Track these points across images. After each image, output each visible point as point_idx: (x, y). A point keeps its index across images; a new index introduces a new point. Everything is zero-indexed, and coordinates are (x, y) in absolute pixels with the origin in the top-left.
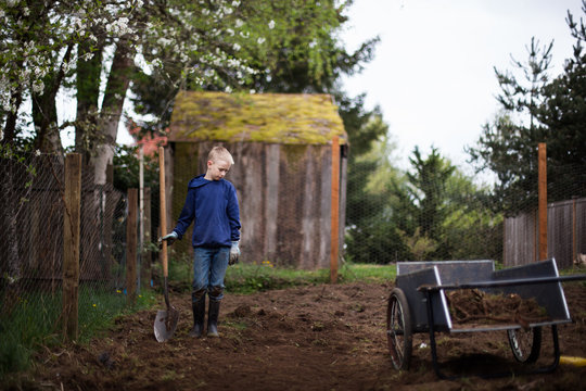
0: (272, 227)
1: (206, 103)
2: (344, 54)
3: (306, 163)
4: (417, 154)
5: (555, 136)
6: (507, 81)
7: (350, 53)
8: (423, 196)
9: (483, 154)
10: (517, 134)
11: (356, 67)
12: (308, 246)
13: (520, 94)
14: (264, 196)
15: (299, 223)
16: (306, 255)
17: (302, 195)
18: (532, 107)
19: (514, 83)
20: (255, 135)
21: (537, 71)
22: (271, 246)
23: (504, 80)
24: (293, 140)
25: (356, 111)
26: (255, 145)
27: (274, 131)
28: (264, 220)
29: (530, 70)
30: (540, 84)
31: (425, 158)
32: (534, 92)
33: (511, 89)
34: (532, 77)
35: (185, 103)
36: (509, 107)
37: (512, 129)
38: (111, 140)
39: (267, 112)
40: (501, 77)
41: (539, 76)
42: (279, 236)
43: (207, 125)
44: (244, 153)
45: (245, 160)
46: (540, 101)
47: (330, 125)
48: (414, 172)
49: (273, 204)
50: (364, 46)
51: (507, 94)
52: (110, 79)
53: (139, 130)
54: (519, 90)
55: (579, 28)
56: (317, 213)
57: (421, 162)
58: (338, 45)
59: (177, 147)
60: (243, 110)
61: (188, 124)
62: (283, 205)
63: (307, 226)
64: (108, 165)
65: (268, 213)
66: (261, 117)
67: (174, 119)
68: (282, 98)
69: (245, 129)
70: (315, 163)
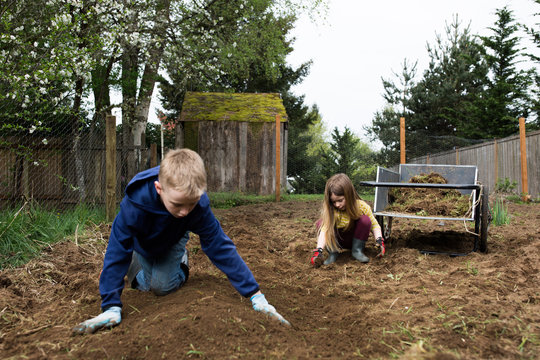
0: (243, 172)
1: (203, 98)
2: (291, 70)
3: (263, 133)
4: (336, 131)
5: (418, 117)
6: (389, 85)
7: (295, 70)
8: (339, 157)
9: (374, 130)
10: (396, 117)
11: (299, 80)
12: (265, 183)
13: (397, 94)
14: (238, 154)
15: (259, 169)
16: (264, 188)
17: (261, 153)
18: (404, 101)
19: (394, 86)
20: (233, 116)
21: (407, 79)
22: (242, 183)
23: (387, 85)
24: (255, 120)
25: (299, 106)
26: (232, 123)
27: (244, 114)
28: (239, 168)
29: (404, 79)
30: (409, 87)
31: (341, 134)
32: (406, 92)
33: (391, 90)
34: (404, 82)
35: (191, 99)
36: (390, 101)
37: (392, 115)
38: (144, 119)
39: (240, 104)
40: (385, 83)
41: (409, 82)
42: (248, 177)
43: (204, 111)
44: (226, 128)
45: (226, 132)
46: (409, 97)
47: (278, 110)
48: (334, 142)
49: (243, 158)
50: (303, 66)
51: (389, 93)
52: (142, 81)
53: (165, 118)
54: (396, 91)
55: (433, 52)
56: (270, 163)
57: (339, 137)
58: (287, 66)
59: (186, 124)
60: (226, 103)
61: (192, 111)
62: (250, 158)
63: (265, 171)
64: (142, 134)
65: (241, 163)
66: (237, 107)
67: (184, 108)
68: (249, 95)
69: (227, 113)
70: (268, 133)
